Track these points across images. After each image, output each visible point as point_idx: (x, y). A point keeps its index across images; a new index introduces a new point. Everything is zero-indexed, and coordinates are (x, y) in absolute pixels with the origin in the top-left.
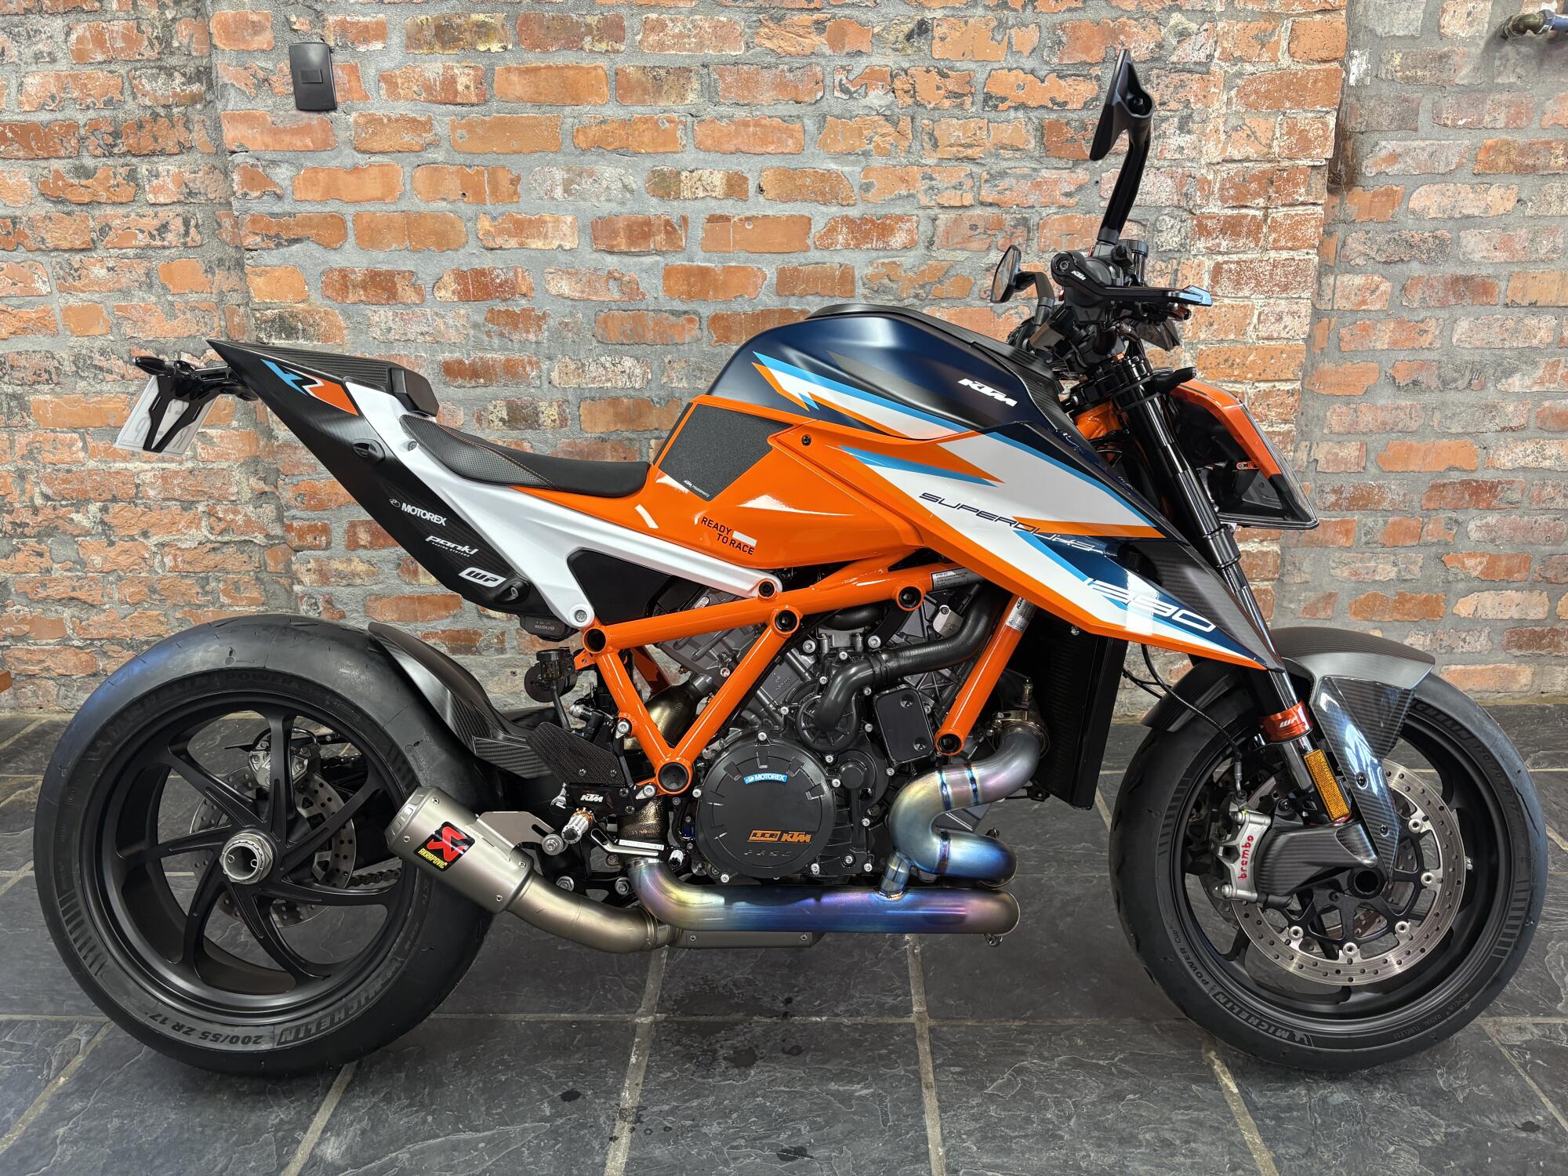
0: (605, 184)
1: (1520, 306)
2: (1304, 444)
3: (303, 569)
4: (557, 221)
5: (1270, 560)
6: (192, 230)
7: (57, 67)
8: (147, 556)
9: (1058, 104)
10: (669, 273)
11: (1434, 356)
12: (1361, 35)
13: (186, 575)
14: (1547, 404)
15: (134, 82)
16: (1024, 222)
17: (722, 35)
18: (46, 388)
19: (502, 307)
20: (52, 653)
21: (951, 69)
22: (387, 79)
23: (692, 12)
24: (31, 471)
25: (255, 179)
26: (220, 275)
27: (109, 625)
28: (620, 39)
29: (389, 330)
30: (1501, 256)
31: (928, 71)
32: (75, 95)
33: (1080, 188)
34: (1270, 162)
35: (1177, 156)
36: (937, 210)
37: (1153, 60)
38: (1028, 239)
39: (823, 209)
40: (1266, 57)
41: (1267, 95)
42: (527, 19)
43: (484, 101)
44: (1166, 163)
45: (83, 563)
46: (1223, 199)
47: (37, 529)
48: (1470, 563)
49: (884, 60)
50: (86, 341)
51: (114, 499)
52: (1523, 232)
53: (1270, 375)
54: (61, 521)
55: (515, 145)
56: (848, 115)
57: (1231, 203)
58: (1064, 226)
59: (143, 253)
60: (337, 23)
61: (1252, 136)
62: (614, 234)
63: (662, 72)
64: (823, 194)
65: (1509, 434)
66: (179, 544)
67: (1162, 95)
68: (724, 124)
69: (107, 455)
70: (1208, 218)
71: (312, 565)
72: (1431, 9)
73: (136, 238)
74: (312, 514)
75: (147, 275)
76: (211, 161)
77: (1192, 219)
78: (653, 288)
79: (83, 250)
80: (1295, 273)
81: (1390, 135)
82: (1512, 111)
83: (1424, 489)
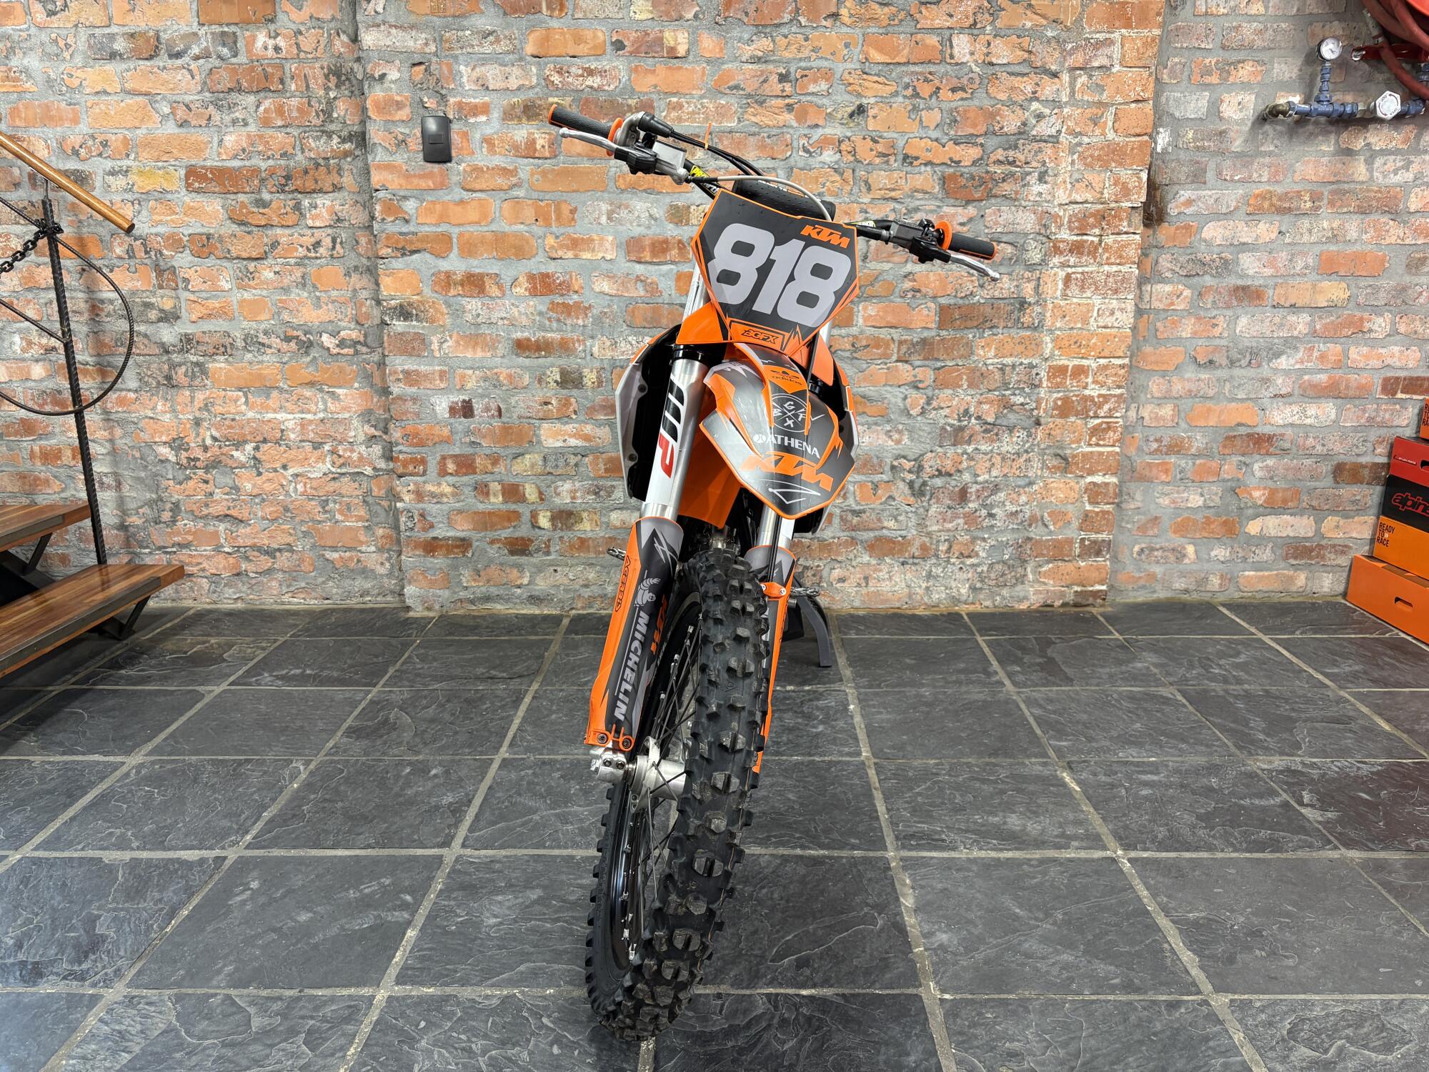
0: (636, 214)
1: (1283, 307)
2: (1133, 405)
3: (405, 490)
4: (602, 239)
5: (1111, 490)
6: (338, 246)
7: (250, 128)
8: (284, 483)
9: (955, 162)
10: (680, 277)
11: (1224, 342)
12: (1163, 118)
13: (312, 498)
14: (1306, 377)
15: (305, 141)
17: (722, 113)
18: (222, 358)
19: (559, 300)
20: (208, 558)
21: (881, 137)
22: (488, 141)
23: (702, 97)
24: (204, 420)
25: (391, 208)
26: (355, 277)
27: (253, 536)
29: (478, 315)
30: (1268, 271)
31: (864, 139)
32: (260, 149)
33: (971, 220)
34: (1102, 204)
35: (1038, 199)
37: (1020, 133)
40: (1097, 132)
41: (1099, 158)
42: (587, 100)
43: (554, 155)
44: (1030, 204)
45: (236, 488)
46: (1071, 229)
47: (206, 463)
48: (1256, 494)
49: (835, 130)
50: (254, 325)
51: (265, 441)
52: (1284, 254)
53: (1106, 353)
54: (224, 457)
55: (575, 187)
56: (808, 168)
57: (1076, 231)
59: (301, 262)
60: (456, 103)
61: (1089, 185)
65: (1280, 399)
66: (309, 475)
67: (1026, 157)
69: (263, 408)
70: (1060, 242)
71: (412, 487)
72: (1213, 100)
73: (297, 251)
74: (414, 450)
75: (303, 277)
76: (356, 197)
77: (1049, 242)
78: (669, 288)
79: (257, 259)
80: (1123, 281)
81: (1187, 186)
82: (1273, 170)
83: (1220, 438)
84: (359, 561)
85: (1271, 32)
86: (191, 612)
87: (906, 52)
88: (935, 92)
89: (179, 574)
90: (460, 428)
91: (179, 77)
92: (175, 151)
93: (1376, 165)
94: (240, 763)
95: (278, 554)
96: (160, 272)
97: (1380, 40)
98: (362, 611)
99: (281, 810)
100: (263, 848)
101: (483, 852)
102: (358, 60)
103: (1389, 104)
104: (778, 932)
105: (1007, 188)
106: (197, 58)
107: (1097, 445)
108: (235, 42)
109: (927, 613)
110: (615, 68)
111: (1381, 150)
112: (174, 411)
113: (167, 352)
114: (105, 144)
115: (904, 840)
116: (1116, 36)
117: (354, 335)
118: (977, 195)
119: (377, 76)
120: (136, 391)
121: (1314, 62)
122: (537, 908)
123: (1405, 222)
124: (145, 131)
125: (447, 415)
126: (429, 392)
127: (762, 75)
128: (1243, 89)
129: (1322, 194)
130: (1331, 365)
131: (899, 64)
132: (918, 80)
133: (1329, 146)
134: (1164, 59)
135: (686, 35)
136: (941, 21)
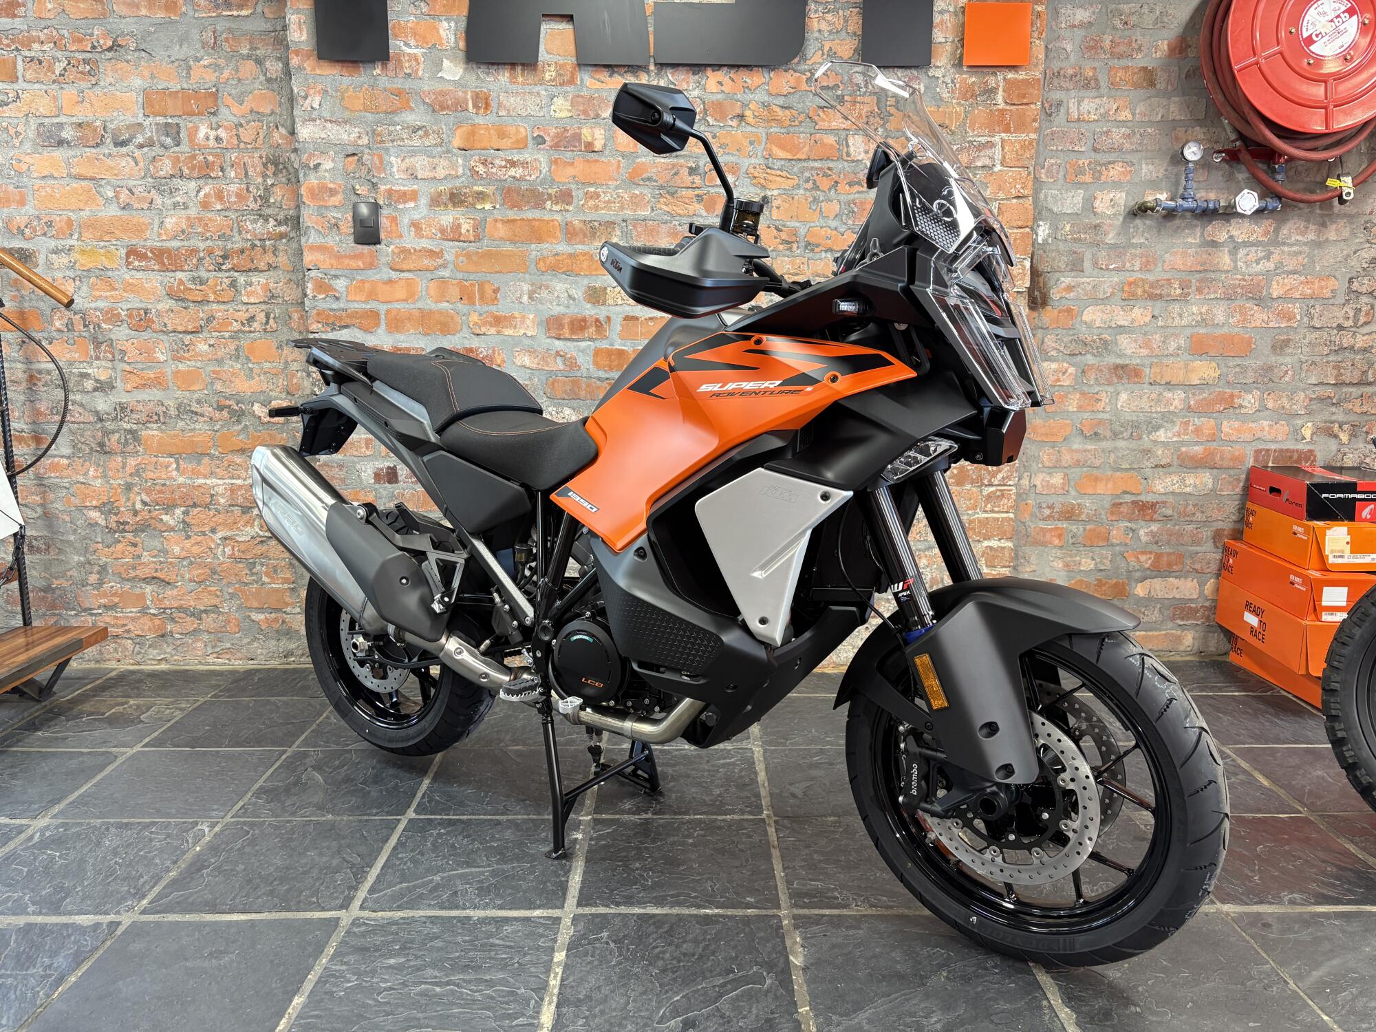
0: (556, 294)
1: (1160, 384)
2: (1026, 474)
4: (523, 317)
5: (1006, 552)
6: (271, 321)
7: (189, 212)
8: (213, 546)
10: (597, 352)
11: (1106, 416)
12: (1043, 213)
13: (238, 561)
14: (1183, 449)
15: (243, 224)
17: (636, 202)
18: (155, 426)
20: (133, 619)
21: (784, 226)
22: (415, 225)
23: (617, 187)
24: (135, 485)
25: (321, 286)
26: (287, 350)
27: (179, 598)
28: (569, 203)
30: (1144, 352)
31: (769, 227)
32: (199, 230)
42: (509, 190)
43: (478, 239)
45: (165, 552)
47: (134, 527)
50: (187, 394)
51: (195, 505)
52: (1157, 337)
54: (153, 521)
55: (498, 269)
59: (235, 336)
60: (386, 191)
62: (561, 326)
63: (597, 224)
65: (1161, 469)
66: (237, 538)
69: (193, 474)
72: (1087, 197)
73: (232, 325)
75: (236, 350)
76: (289, 276)
78: (586, 363)
79: (193, 332)
81: (1066, 274)
82: (1144, 260)
83: (1107, 505)
84: (284, 622)
85: (1138, 136)
86: (114, 673)
87: (806, 149)
88: (833, 186)
89: (101, 635)
90: (384, 493)
91: (124, 164)
92: (116, 231)
93: (1240, 255)
94: (147, 826)
95: (204, 616)
96: (97, 345)
97: (1238, 143)
98: (286, 671)
99: (181, 874)
100: (158, 912)
101: (380, 914)
102: (295, 150)
103: (1248, 201)
104: (667, 992)
106: (141, 146)
107: (993, 511)
108: (178, 133)
109: (835, 671)
110: (536, 160)
111: (1244, 242)
112: (105, 476)
113: (101, 420)
114: (50, 224)
115: (798, 897)
116: (997, 139)
119: (312, 166)
120: (69, 458)
121: (1179, 163)
122: (430, 972)
123: (1268, 308)
124: (88, 213)
125: (373, 481)
126: (355, 459)
127: (673, 168)
128: (1113, 187)
129: (1191, 282)
130: (1205, 438)
131: (800, 160)
132: (818, 174)
133: (1196, 239)
134: (1042, 160)
135: (603, 132)
136: (837, 122)
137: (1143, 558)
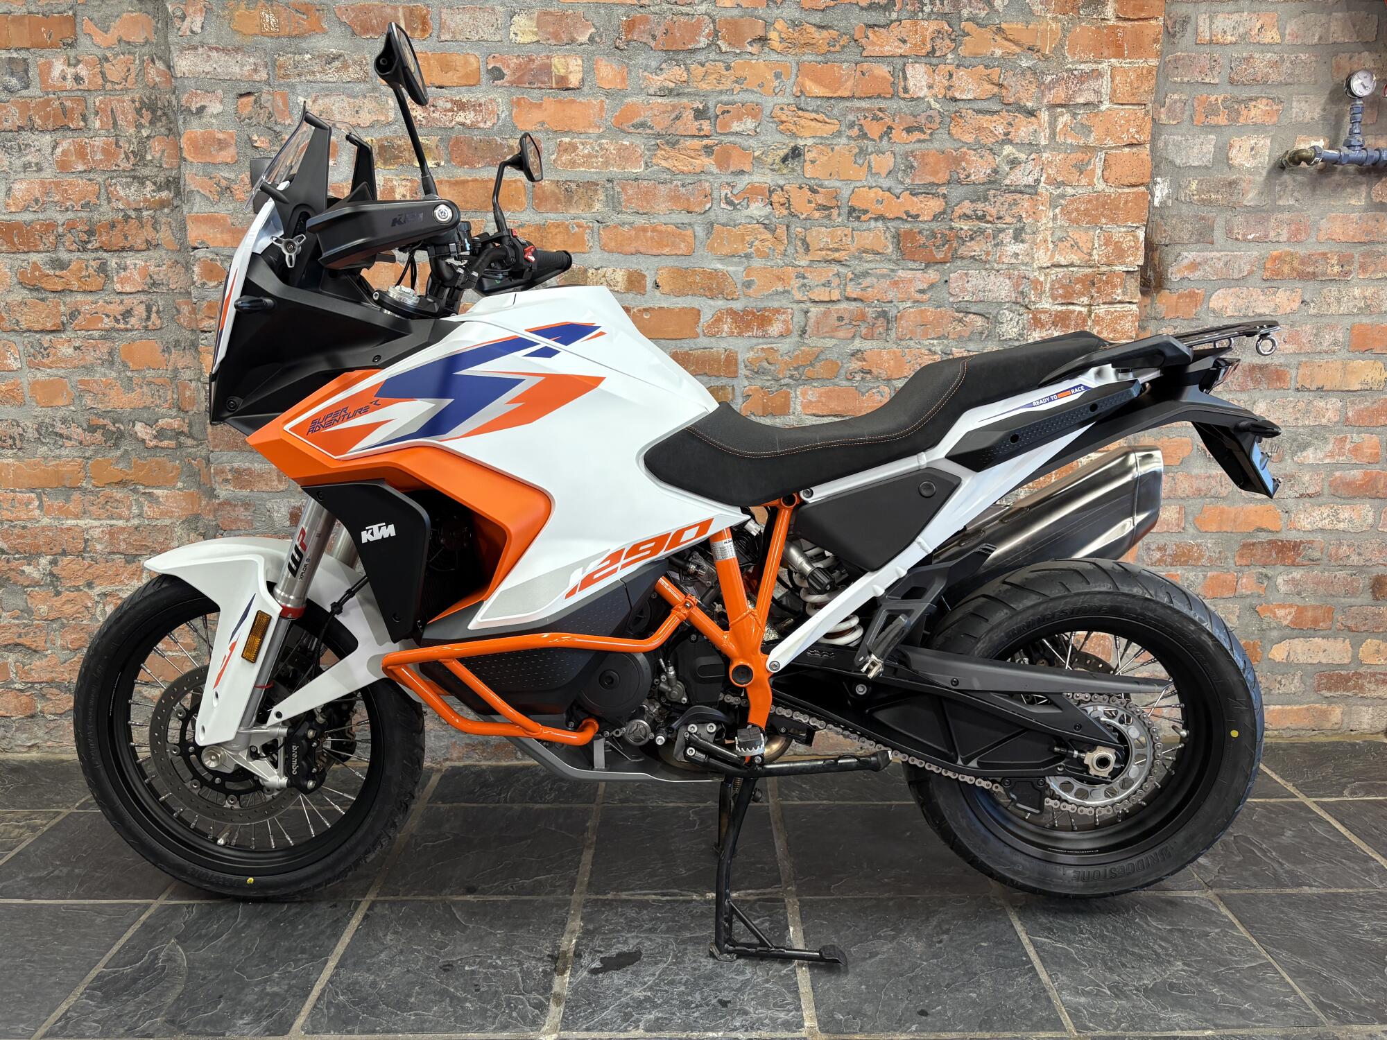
1: (1309, 390)
6: (154, 316)
7: (43, 175)
8: (90, 605)
9: (911, 216)
12: (1162, 166)
14: (1337, 474)
15: (112, 189)
16: (884, 314)
17: (625, 156)
18: (10, 452)
21: (821, 186)
22: (335, 189)
23: (600, 137)
25: (214, 270)
26: (176, 354)
27: (50, 669)
30: (1290, 348)
31: (801, 188)
32: (57, 198)
33: (932, 286)
34: (1091, 267)
35: (1013, 261)
36: (809, 304)
37: (990, 182)
38: (888, 329)
39: (711, 302)
40: (1084, 181)
41: (1086, 213)
42: (458, 141)
44: (1004, 267)
45: (29, 611)
46: (1054, 297)
49: (763, 178)
50: (49, 411)
51: (64, 553)
52: (1308, 328)
54: (13, 573)
56: (732, 223)
57: (1060, 300)
58: (918, 319)
59: (107, 335)
61: (1075, 245)
63: (573, 186)
64: (710, 289)
65: (1307, 499)
66: (121, 594)
67: (999, 211)
68: (625, 229)
69: (61, 513)
70: (1041, 312)
72: (1220, 144)
73: (102, 320)
75: (110, 353)
76: (175, 257)
77: (1028, 313)
79: (53, 331)
81: (1190, 247)
82: (1293, 227)
83: (1236, 547)
85: (1288, 64)
87: (850, 84)
88: (885, 132)
102: (174, 93)
105: (976, 248)
108: (26, 71)
110: (492, 100)
116: (1104, 66)
117: (176, 424)
118: (940, 256)
119: (194, 109)
121: (1340, 100)
125: (288, 523)
126: (264, 495)
127: (673, 110)
128: (1256, 132)
129: (1353, 257)
130: (1366, 460)
131: (842, 98)
132: (866, 117)
133: (1360, 200)
134: (1162, 95)
135: (580, 62)
136: (892, 47)
137: (1280, 612)
